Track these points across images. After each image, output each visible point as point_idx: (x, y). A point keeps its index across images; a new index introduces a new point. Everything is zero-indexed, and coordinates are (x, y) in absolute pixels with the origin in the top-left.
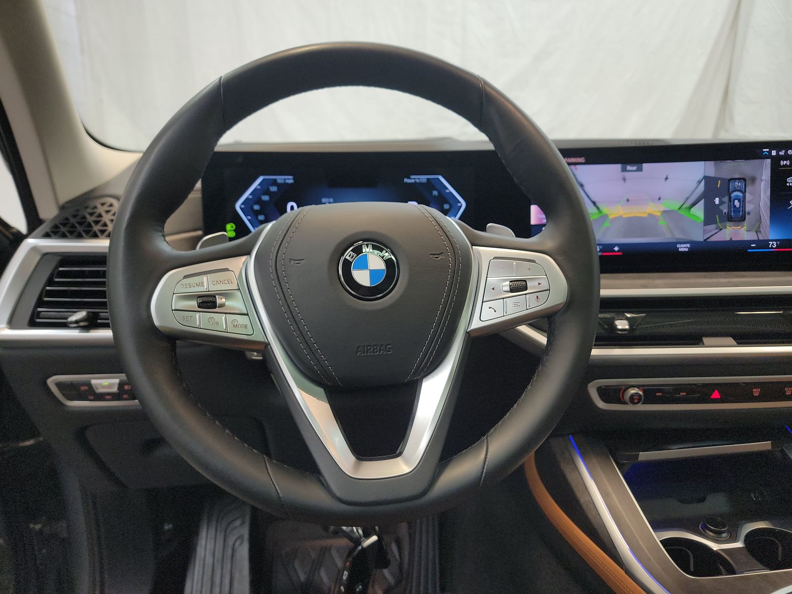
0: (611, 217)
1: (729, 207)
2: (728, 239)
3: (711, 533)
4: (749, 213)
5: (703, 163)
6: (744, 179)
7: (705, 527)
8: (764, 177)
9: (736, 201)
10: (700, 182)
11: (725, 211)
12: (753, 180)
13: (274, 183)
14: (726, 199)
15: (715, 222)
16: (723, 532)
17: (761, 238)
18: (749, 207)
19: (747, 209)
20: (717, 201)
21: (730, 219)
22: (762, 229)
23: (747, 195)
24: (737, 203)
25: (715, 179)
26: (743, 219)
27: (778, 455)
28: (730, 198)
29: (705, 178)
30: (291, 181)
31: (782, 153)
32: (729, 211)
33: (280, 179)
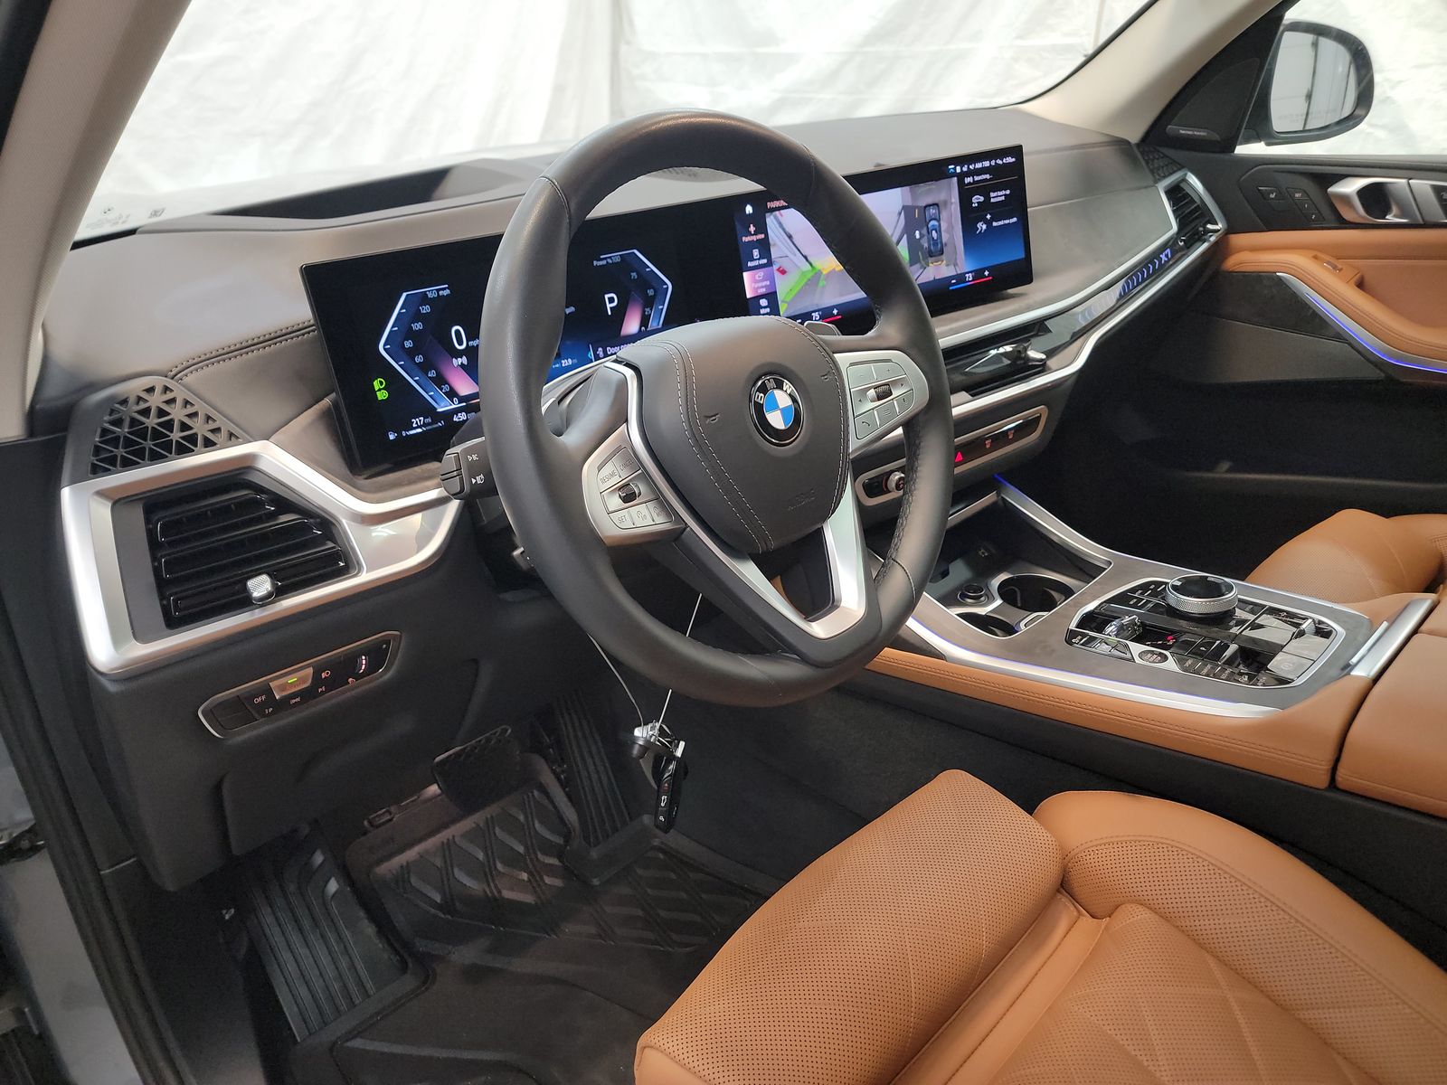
0: (824, 273)
1: (929, 242)
2: (932, 279)
3: (969, 600)
4: (946, 244)
5: (899, 189)
6: (937, 205)
7: (964, 596)
8: (953, 200)
9: (934, 232)
10: (900, 214)
11: (926, 245)
12: (945, 203)
13: (424, 299)
14: (924, 231)
15: (920, 262)
16: (981, 596)
17: (959, 272)
18: (945, 238)
19: (944, 240)
20: (917, 234)
21: (931, 254)
22: (958, 262)
23: (942, 222)
24: (934, 234)
25: (914, 208)
26: (942, 252)
27: (1001, 503)
28: (928, 228)
29: (904, 208)
30: (447, 292)
31: (965, 169)
32: (930, 245)
33: (431, 292)
